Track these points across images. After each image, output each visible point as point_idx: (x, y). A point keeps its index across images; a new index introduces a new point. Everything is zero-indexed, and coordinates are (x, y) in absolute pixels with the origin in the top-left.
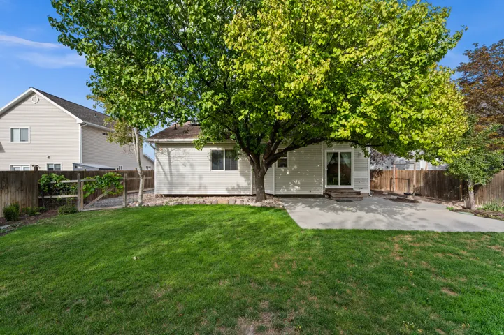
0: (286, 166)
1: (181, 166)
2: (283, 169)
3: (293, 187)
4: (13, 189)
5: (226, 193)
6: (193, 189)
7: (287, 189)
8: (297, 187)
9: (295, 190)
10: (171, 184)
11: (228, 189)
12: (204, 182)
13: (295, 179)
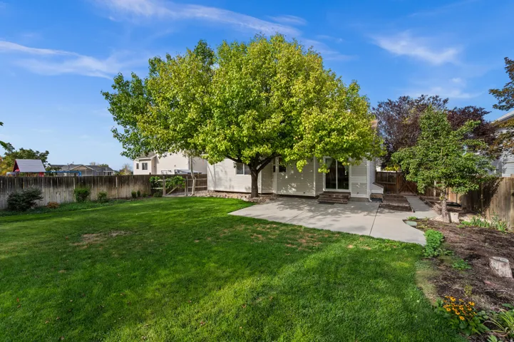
0: (285, 171)
1: (220, 172)
2: (283, 174)
3: (291, 189)
4: (140, 183)
5: (245, 191)
6: (226, 188)
7: (286, 190)
8: (294, 189)
9: (292, 191)
10: (215, 185)
11: (246, 189)
12: (233, 183)
13: (292, 183)
